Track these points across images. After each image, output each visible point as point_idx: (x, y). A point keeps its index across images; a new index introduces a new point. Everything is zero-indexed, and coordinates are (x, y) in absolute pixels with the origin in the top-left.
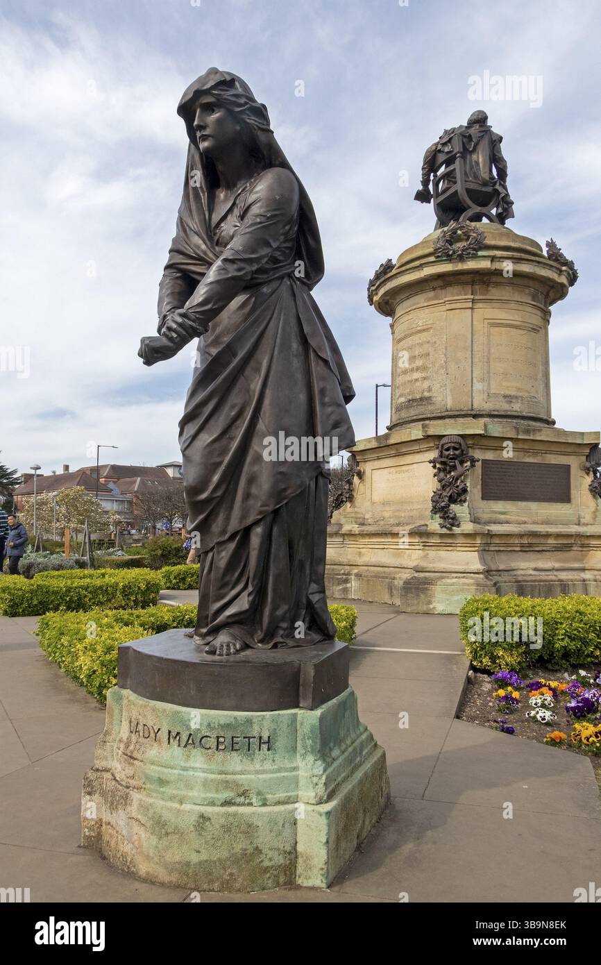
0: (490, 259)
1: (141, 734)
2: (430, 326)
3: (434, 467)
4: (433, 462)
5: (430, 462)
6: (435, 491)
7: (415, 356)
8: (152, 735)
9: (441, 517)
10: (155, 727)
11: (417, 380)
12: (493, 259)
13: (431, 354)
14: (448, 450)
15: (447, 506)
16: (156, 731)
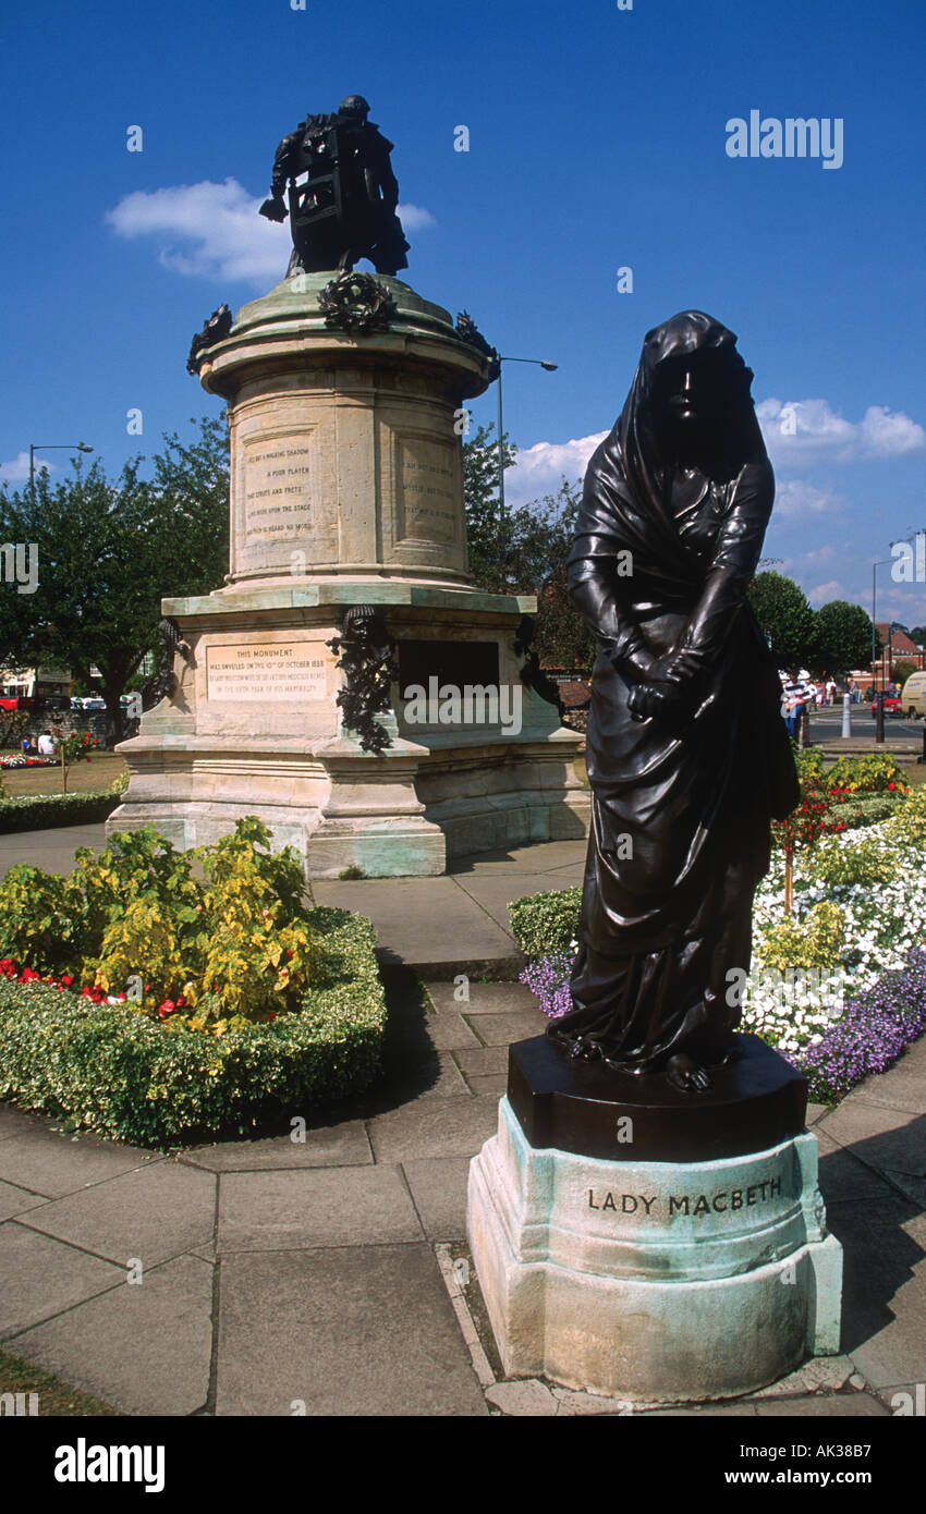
0: (405, 337)
1: (619, 1207)
2: (307, 427)
3: (336, 652)
4: (334, 643)
5: (329, 644)
6: (341, 689)
7: (284, 471)
8: (642, 1205)
9: (358, 733)
10: (646, 1197)
11: (287, 509)
12: (410, 338)
13: (310, 470)
14: (360, 627)
15: (369, 715)
16: (648, 1201)
